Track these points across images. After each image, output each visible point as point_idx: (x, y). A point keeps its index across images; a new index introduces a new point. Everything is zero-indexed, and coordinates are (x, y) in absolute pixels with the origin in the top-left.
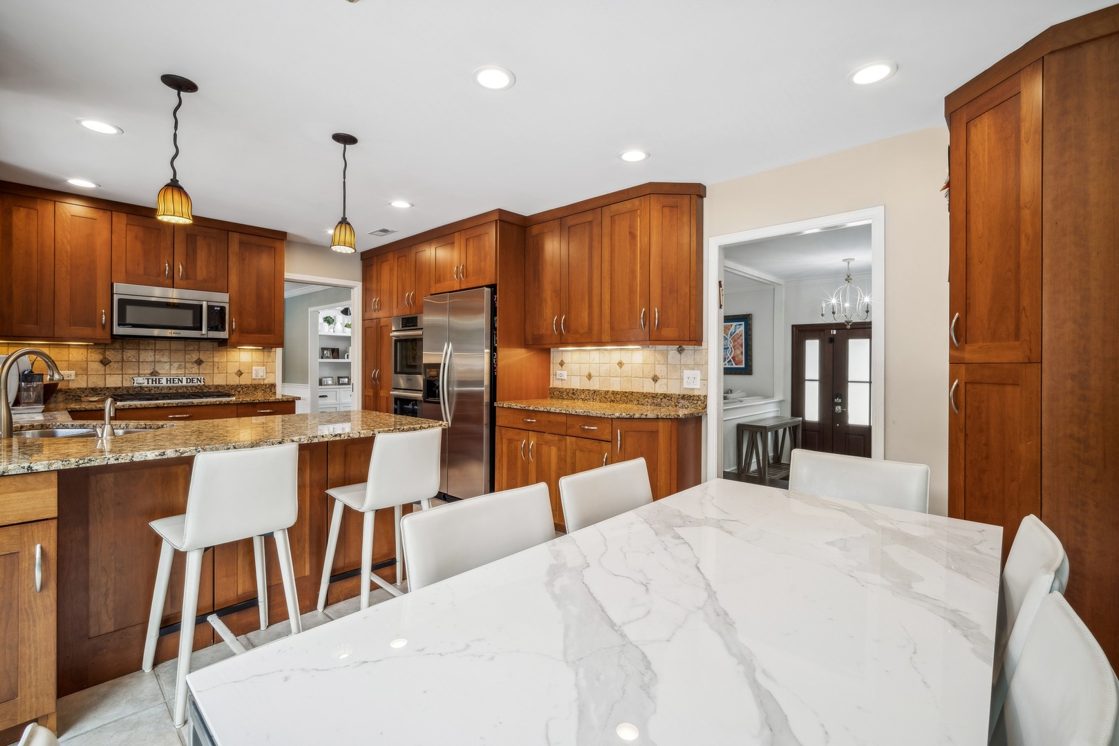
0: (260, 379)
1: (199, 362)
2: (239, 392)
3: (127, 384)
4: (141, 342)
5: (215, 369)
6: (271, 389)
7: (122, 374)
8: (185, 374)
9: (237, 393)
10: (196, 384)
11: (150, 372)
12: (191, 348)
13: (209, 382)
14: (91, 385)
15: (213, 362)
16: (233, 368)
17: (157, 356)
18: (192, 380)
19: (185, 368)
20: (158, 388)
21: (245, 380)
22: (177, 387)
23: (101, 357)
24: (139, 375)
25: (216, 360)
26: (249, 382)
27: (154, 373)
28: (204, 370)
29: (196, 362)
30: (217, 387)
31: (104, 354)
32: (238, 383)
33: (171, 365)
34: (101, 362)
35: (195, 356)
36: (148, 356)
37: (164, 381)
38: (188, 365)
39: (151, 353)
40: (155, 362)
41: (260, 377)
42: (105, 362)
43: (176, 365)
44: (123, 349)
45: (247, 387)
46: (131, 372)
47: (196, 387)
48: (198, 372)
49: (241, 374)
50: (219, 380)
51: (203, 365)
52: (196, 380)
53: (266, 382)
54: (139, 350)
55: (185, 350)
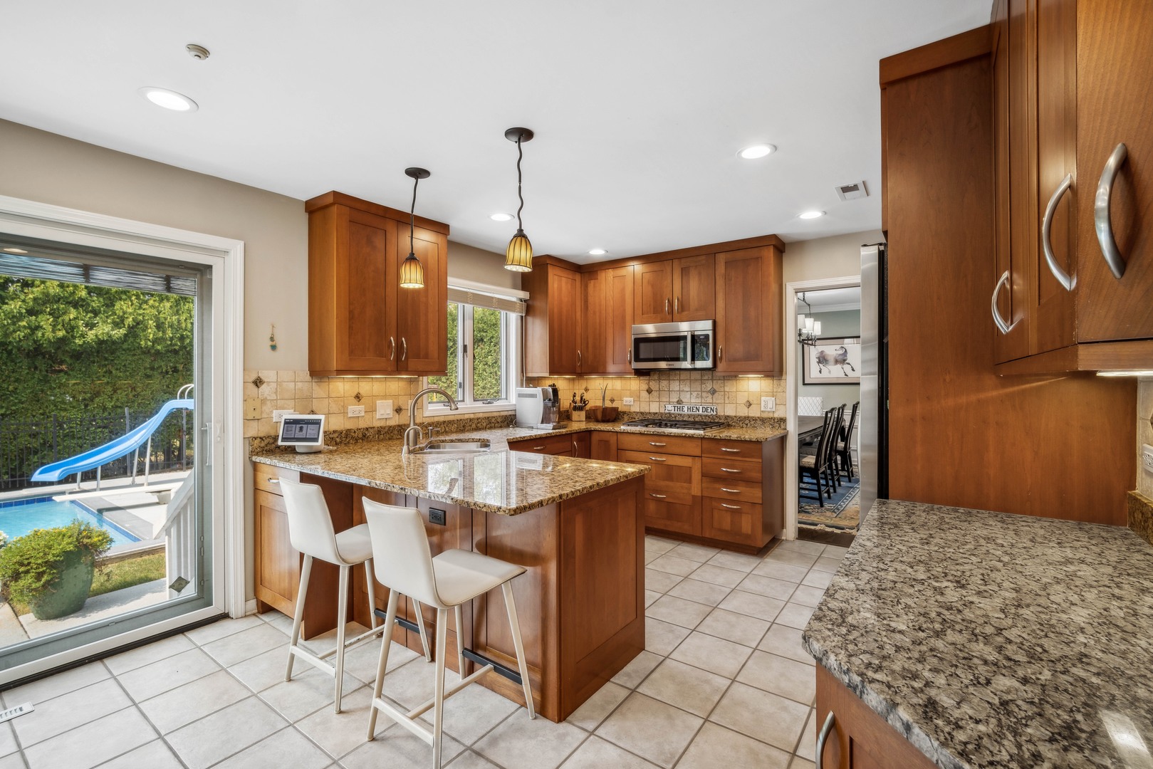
0: (769, 412)
1: (713, 392)
2: (747, 425)
3: (662, 411)
4: (671, 373)
5: (726, 398)
6: (780, 424)
7: (659, 402)
8: (701, 403)
9: (745, 426)
10: (709, 414)
11: (676, 400)
12: (706, 378)
13: (721, 413)
14: (642, 411)
15: (724, 391)
16: (742, 399)
17: (681, 386)
18: (706, 410)
19: (702, 397)
20: (681, 415)
21: (754, 412)
22: (694, 415)
23: (646, 387)
24: (669, 403)
25: (727, 389)
26: (758, 414)
27: (679, 402)
28: (716, 399)
29: (709, 391)
30: (727, 417)
31: (648, 384)
32: (747, 414)
33: (691, 394)
34: (647, 391)
35: (709, 386)
36: (675, 385)
37: (685, 409)
38: (704, 394)
39: (677, 383)
40: (679, 391)
41: (769, 410)
42: (649, 391)
43: (695, 394)
44: (659, 379)
45: (755, 419)
46: (665, 400)
47: (709, 417)
48: (711, 401)
49: (750, 405)
50: (730, 411)
51: (716, 394)
52: (709, 409)
53: (776, 415)
54: (669, 380)
55: (701, 380)
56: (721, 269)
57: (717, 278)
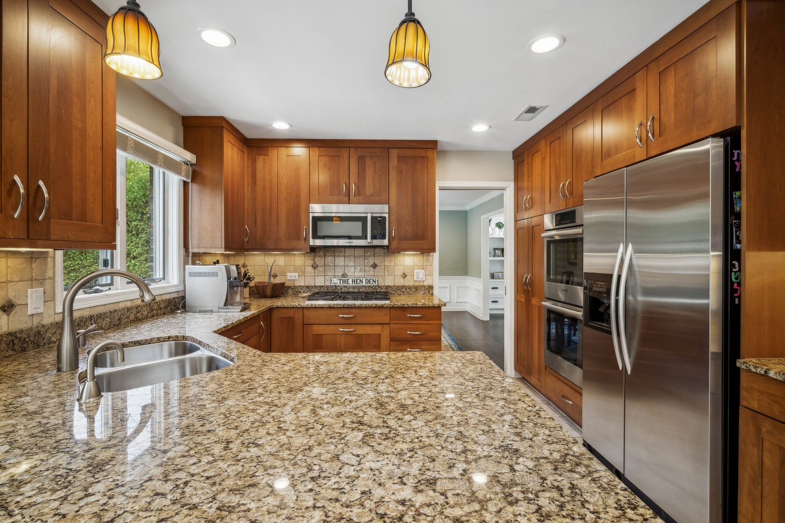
0: (420, 281)
1: (375, 266)
2: (404, 292)
3: (328, 284)
4: (336, 250)
5: (386, 271)
6: (429, 291)
7: (325, 276)
8: (364, 276)
9: (402, 293)
10: (372, 285)
11: (341, 274)
12: (369, 254)
13: (381, 284)
14: (307, 284)
15: (384, 266)
16: (399, 271)
17: (346, 262)
18: (369, 281)
19: (365, 271)
20: (346, 287)
21: (408, 282)
22: (359, 287)
23: (311, 262)
24: (335, 276)
25: (386, 264)
26: (411, 284)
27: (344, 275)
28: (378, 273)
29: (372, 266)
30: (387, 287)
31: (314, 260)
32: (403, 284)
33: (355, 268)
34: (312, 266)
35: (371, 261)
36: (340, 261)
37: (350, 281)
38: (367, 268)
39: (342, 259)
40: (344, 266)
41: (420, 280)
42: (315, 267)
43: (358, 268)
44: (325, 256)
45: (410, 288)
46: (330, 274)
47: (372, 287)
48: (373, 274)
49: (406, 276)
50: (389, 281)
51: (377, 268)
52: (372, 281)
53: (425, 284)
54: (335, 256)
55: (364, 256)
56: (394, 162)
57: (390, 169)
